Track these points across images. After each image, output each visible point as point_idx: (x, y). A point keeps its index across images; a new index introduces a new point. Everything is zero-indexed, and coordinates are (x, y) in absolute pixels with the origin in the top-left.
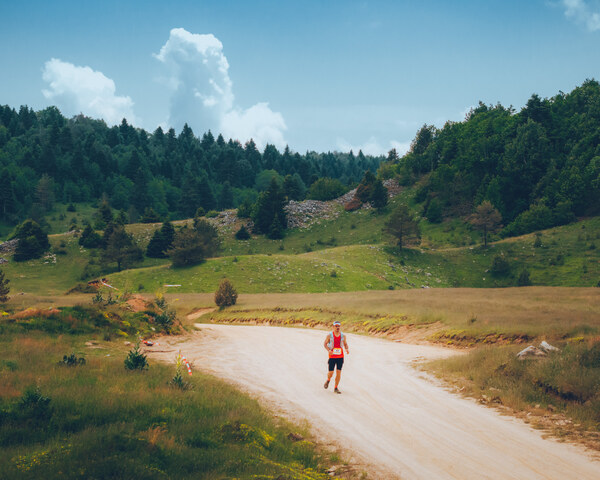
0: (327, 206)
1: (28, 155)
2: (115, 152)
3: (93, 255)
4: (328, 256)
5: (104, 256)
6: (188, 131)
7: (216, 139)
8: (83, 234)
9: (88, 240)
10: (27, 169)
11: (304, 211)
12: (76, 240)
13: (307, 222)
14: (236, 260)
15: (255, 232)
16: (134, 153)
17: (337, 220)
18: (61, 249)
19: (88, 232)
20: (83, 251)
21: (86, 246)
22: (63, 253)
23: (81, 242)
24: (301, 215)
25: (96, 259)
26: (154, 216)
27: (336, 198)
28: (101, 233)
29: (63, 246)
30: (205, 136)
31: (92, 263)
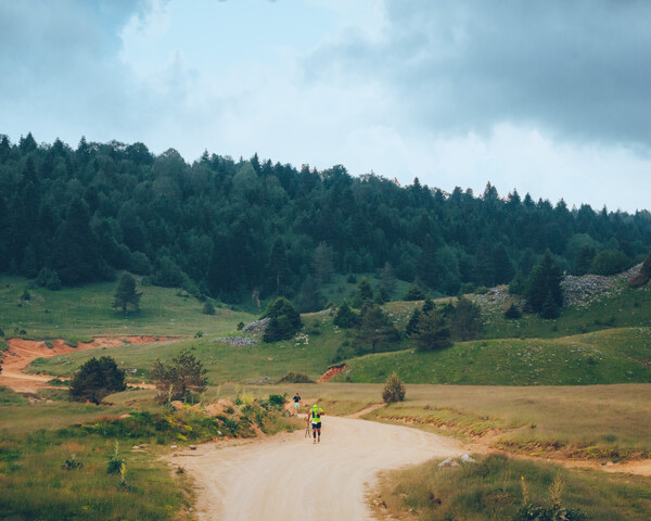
0: (608, 282)
1: (305, 221)
2: (403, 216)
3: (348, 335)
4: (590, 341)
5: (359, 337)
6: (491, 191)
7: (522, 199)
8: (339, 313)
9: (344, 320)
10: (304, 236)
11: (584, 288)
12: (331, 319)
13: (587, 300)
14: (485, 345)
15: (526, 311)
16: (425, 217)
17: (619, 298)
18: (313, 329)
19: (344, 310)
20: (337, 331)
21: (341, 326)
22: (316, 334)
23: (336, 322)
24: (579, 291)
25: (351, 340)
26: (419, 293)
27: (620, 272)
28: (357, 311)
29: (316, 326)
30: (510, 196)
31: (346, 344)
